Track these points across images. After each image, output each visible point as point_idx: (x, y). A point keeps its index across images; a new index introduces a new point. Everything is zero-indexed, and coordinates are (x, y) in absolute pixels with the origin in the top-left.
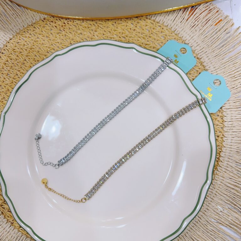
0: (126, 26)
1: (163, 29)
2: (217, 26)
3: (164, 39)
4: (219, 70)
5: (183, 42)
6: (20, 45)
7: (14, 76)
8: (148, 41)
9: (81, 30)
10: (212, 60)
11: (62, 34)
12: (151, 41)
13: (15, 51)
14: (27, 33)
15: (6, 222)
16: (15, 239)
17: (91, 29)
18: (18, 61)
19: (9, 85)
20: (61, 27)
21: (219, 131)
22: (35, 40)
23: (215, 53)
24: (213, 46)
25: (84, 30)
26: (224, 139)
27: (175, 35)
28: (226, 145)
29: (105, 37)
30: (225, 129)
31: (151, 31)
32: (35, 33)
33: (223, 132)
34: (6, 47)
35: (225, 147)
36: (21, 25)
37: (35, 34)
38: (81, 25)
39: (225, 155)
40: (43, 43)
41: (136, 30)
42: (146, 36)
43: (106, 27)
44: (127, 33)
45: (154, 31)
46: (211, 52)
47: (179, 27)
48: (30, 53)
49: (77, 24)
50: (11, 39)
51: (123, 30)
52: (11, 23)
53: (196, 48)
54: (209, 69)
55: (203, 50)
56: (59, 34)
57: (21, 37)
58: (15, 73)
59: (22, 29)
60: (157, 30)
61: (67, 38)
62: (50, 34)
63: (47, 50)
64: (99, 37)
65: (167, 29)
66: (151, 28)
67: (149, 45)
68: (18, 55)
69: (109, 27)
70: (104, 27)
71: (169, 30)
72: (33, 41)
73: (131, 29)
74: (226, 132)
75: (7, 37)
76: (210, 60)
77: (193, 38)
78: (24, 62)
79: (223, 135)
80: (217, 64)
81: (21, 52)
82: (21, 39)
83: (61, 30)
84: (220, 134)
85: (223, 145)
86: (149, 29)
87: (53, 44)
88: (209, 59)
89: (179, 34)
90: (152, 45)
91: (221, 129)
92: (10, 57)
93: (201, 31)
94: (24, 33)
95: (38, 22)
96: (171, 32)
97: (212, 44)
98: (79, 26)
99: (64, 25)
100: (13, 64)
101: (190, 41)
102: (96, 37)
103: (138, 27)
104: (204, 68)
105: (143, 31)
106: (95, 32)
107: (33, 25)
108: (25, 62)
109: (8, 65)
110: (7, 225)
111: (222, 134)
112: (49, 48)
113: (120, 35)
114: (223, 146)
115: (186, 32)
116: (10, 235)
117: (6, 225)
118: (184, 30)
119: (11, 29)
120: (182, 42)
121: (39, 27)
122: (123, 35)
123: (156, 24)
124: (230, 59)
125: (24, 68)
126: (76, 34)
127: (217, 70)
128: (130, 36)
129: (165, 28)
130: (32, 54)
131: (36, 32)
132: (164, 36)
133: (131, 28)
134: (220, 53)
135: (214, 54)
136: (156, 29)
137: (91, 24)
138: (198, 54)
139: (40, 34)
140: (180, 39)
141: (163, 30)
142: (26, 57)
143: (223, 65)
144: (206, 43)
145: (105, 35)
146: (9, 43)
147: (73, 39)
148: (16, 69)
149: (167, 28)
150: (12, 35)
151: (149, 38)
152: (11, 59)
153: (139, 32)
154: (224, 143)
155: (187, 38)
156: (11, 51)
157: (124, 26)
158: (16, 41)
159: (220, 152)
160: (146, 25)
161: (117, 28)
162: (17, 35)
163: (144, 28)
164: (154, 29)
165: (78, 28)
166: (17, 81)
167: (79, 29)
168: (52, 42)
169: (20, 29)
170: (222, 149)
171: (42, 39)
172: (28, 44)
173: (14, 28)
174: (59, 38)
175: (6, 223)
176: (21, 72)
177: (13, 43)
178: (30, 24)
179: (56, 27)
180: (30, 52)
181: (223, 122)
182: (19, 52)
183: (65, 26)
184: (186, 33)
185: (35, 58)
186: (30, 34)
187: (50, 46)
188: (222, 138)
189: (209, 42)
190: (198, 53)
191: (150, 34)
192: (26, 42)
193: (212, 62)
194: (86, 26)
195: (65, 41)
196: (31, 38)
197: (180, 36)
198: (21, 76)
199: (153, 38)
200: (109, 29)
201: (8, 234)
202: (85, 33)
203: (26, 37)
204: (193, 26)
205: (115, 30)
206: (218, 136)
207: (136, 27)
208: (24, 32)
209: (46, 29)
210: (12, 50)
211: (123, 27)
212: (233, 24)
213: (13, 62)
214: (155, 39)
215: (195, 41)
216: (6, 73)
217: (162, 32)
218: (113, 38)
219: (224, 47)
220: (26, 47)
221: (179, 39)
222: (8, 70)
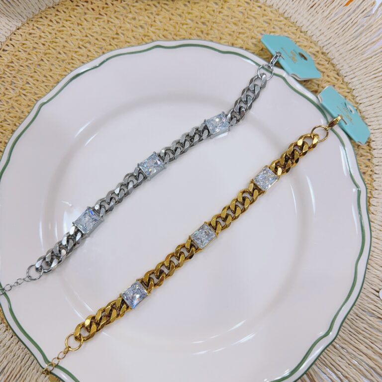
0: (207, 7)
1: (265, 10)
2: (350, 6)
3: (268, 26)
4: (357, 70)
5: (298, 30)
6: (34, 37)
7: (23, 85)
8: (242, 28)
9: (133, 14)
10: (344, 55)
11: (102, 20)
12: (247, 28)
13: (25, 46)
14: (44, 18)
15: (4, 330)
16: (20, 359)
17: (150, 11)
18: (31, 62)
19: (14, 100)
20: (101, 10)
21: (365, 165)
22: (59, 29)
23: (349, 45)
24: (345, 35)
25: (138, 13)
26: (375, 176)
27: (285, 20)
28: (378, 186)
29: (174, 22)
30: (375, 161)
31: (246, 14)
32: (59, 18)
33: (371, 166)
34: (10, 41)
35: (376, 189)
36: (36, 6)
37: (58, 20)
38: (133, 6)
39: (378, 202)
40: (71, 34)
41: (222, 13)
42: (239, 21)
43: (175, 9)
44: (208, 16)
45: (252, 14)
46: (344, 44)
47: (290, 7)
48: (49, 49)
49: (128, 5)
50: (18, 29)
51: (202, 12)
52: (19, 4)
53: (320, 38)
54: (341, 69)
55: (330, 40)
56: (98, 20)
57: (36, 25)
58: (25, 80)
59: (37, 12)
60: (256, 12)
61: (112, 26)
62: (83, 19)
63: (79, 43)
64: (163, 24)
65: (272, 12)
66: (245, 10)
67: (244, 33)
68: (30, 53)
69: (179, 9)
70: (172, 8)
71: (275, 12)
72: (55, 31)
73: (214, 11)
74: (377, 166)
75: (13, 26)
76: (342, 56)
77: (314, 23)
78: (39, 63)
79: (371, 171)
80: (354, 62)
81: (35, 48)
82: (35, 28)
83: (101, 14)
84: (367, 169)
85: (373, 187)
86: (242, 11)
87: (88, 35)
88: (341, 54)
89: (291, 17)
90: (249, 33)
91: (369, 162)
92: (16, 56)
93: (326, 14)
94: (40, 20)
95: (63, 3)
96: (278, 16)
97: (344, 32)
98: (131, 7)
99: (106, 6)
100: (21, 66)
101: (310, 27)
102: (159, 23)
103: (225, 8)
104: (333, 69)
105: (234, 14)
106: (156, 16)
107: (55, 6)
108: (41, 63)
109: (13, 69)
110: (7, 335)
111: (370, 169)
112: (82, 40)
113: (196, 20)
114: (373, 189)
115: (302, 14)
116: (11, 352)
117: (5, 335)
118: (298, 12)
119: (18, 13)
120: (296, 30)
121: (65, 10)
122: (202, 20)
123: (253, 4)
124: (374, 53)
125: (41, 73)
126: (125, 19)
127: (355, 71)
128: (214, 21)
129: (269, 9)
130: (53, 50)
131: (61, 17)
132: (268, 21)
133: (214, 9)
134: (357, 46)
135: (349, 47)
136: (254, 11)
137: (149, 5)
138: (323, 47)
139: (67, 21)
140: (293, 25)
141: (265, 13)
142: (43, 56)
143: (364, 63)
144: (334, 31)
145: (173, 20)
146: (15, 34)
147: (121, 27)
148: (25, 75)
149: (271, 9)
150: (21, 22)
151: (244, 24)
152: (18, 59)
153: (228, 14)
154: (374, 184)
155: (304, 23)
156: (18, 47)
157: (203, 6)
158: (26, 31)
159: (370, 198)
160: (238, 6)
161: (192, 10)
162: (29, 22)
163: (236, 9)
164: (250, 10)
165: (129, 11)
166: (27, 93)
167: (131, 12)
168: (87, 31)
169: (33, 13)
170: (373, 193)
171: (70, 27)
172: (47, 36)
173: (25, 11)
174: (99, 26)
175: (5, 332)
176: (34, 78)
177: (21, 35)
178: (51, 5)
179: (93, 9)
180: (51, 48)
181: (370, 150)
182: (32, 48)
183: (107, 8)
184: (303, 16)
185: (59, 56)
186: (51, 21)
187: (83, 38)
188: (371, 175)
189: (339, 29)
190: (322, 45)
191: (245, 19)
192: (43, 32)
193: (345, 58)
194: (142, 7)
195: (108, 31)
196: (51, 26)
197: (292, 21)
198: (34, 84)
199: (251, 24)
200: (179, 12)
201: (8, 351)
202: (141, 18)
203: (44, 25)
204: (313, 6)
205: (189, 13)
206: (364, 173)
207: (222, 8)
208: (41, 18)
209: (77, 13)
210: (21, 44)
211: (201, 8)
212: (374, 3)
213: (20, 64)
214: (253, 25)
215: (317, 28)
216: (9, 81)
217: (263, 15)
218: (187, 24)
219: (363, 35)
220: (43, 40)
221: (291, 25)
222: (14, 75)
